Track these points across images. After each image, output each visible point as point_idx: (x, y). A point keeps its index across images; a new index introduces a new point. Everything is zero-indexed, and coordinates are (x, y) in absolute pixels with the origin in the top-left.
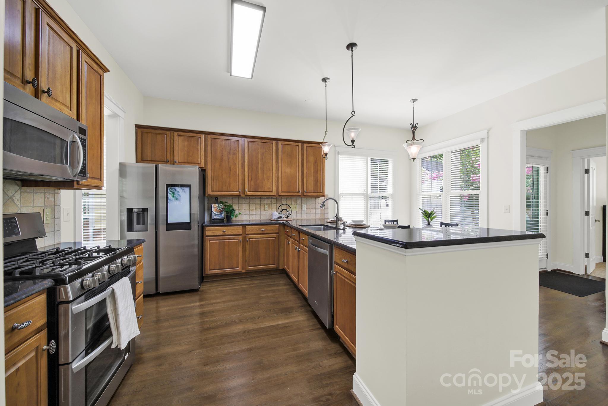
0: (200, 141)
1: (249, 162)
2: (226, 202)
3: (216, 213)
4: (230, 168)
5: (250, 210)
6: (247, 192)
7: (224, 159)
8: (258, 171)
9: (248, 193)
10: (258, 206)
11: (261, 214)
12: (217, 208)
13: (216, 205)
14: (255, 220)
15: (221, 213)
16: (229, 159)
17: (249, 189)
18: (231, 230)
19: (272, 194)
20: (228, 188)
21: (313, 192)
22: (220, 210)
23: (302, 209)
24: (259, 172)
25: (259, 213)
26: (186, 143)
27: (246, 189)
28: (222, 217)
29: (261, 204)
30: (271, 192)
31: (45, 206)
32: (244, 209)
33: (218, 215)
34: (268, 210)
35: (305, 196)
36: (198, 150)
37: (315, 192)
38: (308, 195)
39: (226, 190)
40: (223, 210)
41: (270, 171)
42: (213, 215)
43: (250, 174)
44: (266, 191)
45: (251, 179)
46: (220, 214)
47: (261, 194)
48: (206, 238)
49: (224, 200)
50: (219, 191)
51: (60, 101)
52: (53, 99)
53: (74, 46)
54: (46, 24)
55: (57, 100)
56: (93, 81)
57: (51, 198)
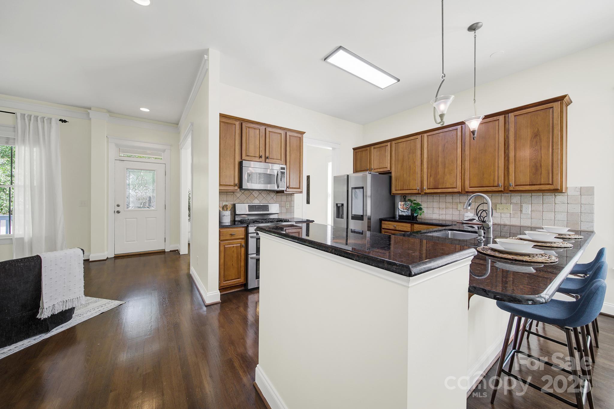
0: (387, 148)
1: (428, 158)
2: (414, 200)
3: (402, 210)
4: (410, 167)
5: (439, 209)
6: (426, 189)
7: (405, 160)
8: (438, 166)
9: (427, 191)
10: (449, 205)
11: (453, 214)
12: (404, 206)
13: (403, 202)
14: (445, 221)
15: (408, 211)
16: (409, 158)
17: (428, 186)
18: (401, 226)
19: (455, 190)
20: (408, 186)
21: (530, 185)
22: (407, 207)
23: (521, 211)
24: (440, 167)
25: (451, 212)
26: (378, 153)
27: (425, 187)
28: (408, 214)
29: (453, 202)
30: (455, 188)
31: (287, 201)
32: (433, 208)
33: (404, 212)
34: (462, 210)
35: (511, 191)
36: (386, 157)
37: (534, 185)
38: (518, 189)
39: (406, 189)
40: (409, 208)
41: (453, 163)
42: (400, 211)
43: (429, 170)
44: (447, 187)
45: (431, 176)
46: (406, 211)
47: (441, 191)
48: (383, 230)
49: (413, 198)
50: (400, 190)
51: (275, 158)
52: (271, 159)
53: (283, 132)
54: (268, 132)
55: (273, 159)
56: (295, 142)
57: (289, 198)
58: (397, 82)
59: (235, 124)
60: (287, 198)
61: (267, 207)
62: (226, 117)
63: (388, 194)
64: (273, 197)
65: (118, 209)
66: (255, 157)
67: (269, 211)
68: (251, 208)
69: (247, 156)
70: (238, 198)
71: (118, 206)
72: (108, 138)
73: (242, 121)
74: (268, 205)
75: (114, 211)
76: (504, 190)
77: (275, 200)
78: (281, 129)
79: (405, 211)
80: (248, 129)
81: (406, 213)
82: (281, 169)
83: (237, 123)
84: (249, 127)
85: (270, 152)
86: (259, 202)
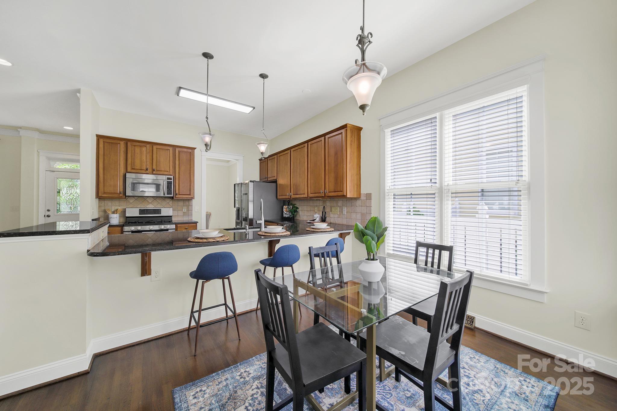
0: (275, 160)
2: (295, 204)
3: (286, 213)
5: (307, 211)
9: (293, 196)
10: (311, 208)
12: (287, 209)
13: (287, 206)
15: (290, 213)
17: (293, 192)
19: (305, 196)
20: (284, 193)
21: (334, 192)
22: (290, 210)
26: (271, 164)
29: (313, 206)
30: (304, 194)
32: (304, 210)
34: (317, 212)
36: (274, 167)
37: (336, 192)
38: (330, 195)
39: (284, 195)
42: (284, 214)
44: (301, 193)
47: (299, 197)
49: (294, 202)
50: (281, 196)
51: (163, 170)
52: (159, 171)
53: (171, 149)
54: (155, 149)
55: (161, 171)
56: (184, 157)
57: (187, 203)
58: (253, 109)
59: (120, 144)
60: (184, 203)
61: (160, 211)
62: (111, 138)
63: (276, 199)
64: (169, 202)
65: (48, 213)
66: (141, 169)
67: (161, 214)
68: (141, 212)
69: (133, 169)
70: (131, 203)
71: (48, 211)
72: (39, 152)
73: (127, 141)
74: (161, 209)
75: (45, 215)
76: (325, 195)
77: (171, 205)
78: (169, 146)
79: (288, 213)
80: (133, 147)
81: (288, 215)
82: (167, 179)
83: (122, 143)
84: (135, 146)
85: (158, 165)
86: (154, 207)
